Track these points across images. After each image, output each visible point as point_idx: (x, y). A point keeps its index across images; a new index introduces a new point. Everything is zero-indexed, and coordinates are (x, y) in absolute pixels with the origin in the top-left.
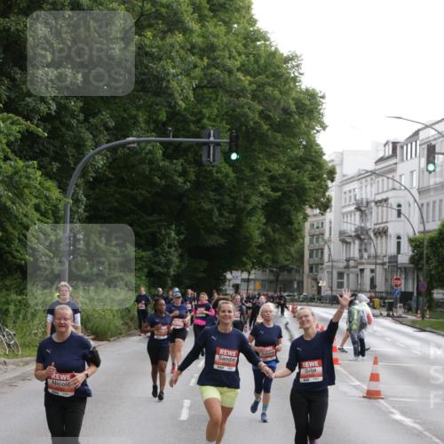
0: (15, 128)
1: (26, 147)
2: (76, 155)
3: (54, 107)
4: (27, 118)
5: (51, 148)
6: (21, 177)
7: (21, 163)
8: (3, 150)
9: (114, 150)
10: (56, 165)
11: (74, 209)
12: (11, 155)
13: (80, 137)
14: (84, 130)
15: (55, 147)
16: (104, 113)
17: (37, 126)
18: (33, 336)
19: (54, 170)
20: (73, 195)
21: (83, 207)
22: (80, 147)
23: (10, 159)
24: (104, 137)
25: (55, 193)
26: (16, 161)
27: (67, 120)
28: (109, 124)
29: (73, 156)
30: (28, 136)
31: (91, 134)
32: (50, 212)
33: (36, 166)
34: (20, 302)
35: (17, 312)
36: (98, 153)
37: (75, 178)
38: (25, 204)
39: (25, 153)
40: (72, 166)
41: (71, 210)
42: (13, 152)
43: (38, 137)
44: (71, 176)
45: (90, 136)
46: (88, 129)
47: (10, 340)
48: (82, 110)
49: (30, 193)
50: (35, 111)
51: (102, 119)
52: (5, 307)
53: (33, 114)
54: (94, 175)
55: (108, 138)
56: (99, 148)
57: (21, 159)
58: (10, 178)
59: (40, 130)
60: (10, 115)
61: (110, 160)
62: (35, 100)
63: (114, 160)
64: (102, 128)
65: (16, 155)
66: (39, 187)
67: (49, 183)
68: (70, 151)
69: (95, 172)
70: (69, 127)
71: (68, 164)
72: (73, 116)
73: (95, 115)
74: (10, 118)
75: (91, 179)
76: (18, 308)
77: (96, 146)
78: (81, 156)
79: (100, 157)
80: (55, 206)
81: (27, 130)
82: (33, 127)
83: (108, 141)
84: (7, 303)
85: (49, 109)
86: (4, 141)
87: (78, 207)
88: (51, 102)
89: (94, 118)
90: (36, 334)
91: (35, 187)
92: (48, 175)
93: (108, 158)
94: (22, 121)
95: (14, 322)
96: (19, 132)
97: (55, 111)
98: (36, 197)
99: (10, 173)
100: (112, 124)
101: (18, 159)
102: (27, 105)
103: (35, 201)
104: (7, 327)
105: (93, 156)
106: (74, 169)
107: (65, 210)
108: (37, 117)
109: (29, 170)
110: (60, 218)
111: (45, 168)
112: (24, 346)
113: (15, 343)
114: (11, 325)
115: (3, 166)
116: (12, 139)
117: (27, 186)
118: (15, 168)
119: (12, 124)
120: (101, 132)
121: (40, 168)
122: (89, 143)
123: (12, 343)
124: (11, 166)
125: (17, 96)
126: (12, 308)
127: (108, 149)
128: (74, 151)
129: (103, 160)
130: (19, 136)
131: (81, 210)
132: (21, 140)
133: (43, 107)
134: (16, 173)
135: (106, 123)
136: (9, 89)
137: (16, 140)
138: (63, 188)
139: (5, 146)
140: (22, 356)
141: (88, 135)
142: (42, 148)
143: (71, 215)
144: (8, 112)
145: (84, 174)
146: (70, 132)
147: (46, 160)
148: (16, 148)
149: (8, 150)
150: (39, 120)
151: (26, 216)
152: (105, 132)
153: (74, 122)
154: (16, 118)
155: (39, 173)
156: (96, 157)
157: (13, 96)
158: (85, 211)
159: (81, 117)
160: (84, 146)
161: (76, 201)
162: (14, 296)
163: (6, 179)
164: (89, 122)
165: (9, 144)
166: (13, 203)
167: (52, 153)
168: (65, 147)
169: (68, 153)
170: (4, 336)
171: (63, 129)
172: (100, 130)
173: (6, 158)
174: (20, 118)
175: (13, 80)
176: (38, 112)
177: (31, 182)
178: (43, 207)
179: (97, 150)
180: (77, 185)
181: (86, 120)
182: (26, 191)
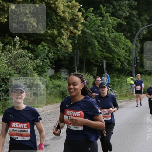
0: (115, 22)
1: (119, 28)
2: (136, 30)
3: (128, 14)
4: (119, 18)
5: (128, 28)
6: (117, 39)
7: (117, 34)
8: (111, 30)
9: (149, 28)
10: (129, 34)
11: (136, 49)
12: (114, 31)
13: (137, 24)
14: (138, 21)
15: (129, 28)
16: (145, 15)
17: (123, 21)
18: (123, 93)
19: (129, 36)
20: (135, 44)
21: (139, 48)
22: (137, 27)
23: (113, 33)
24: (145, 23)
25: (129, 44)
26: (116, 33)
27: (132, 18)
28: (147, 19)
29: (135, 30)
30: (120, 25)
31: (141, 22)
32: (128, 50)
33: (123, 34)
34: (118, 81)
35: (117, 85)
36: (144, 29)
37: (136, 38)
38: (119, 48)
39: (118, 30)
40: (135, 34)
41: (135, 49)
42: (115, 30)
43: (123, 24)
44: (134, 38)
45: (141, 23)
46: (140, 21)
47: (116, 94)
48: (138, 14)
49: (121, 44)
50: (122, 16)
51: (144, 17)
52: (113, 83)
53: (121, 17)
54: (142, 37)
55: (147, 24)
56: (144, 28)
57: (117, 32)
58: (114, 39)
59: (124, 22)
60: (113, 17)
61: (148, 31)
62: (121, 12)
63: (149, 31)
64: (145, 20)
65: (116, 31)
66: (123, 41)
67: (127, 40)
68: (134, 29)
69: (143, 36)
70: (133, 20)
71: (133, 33)
72: (135, 16)
73: (142, 16)
74: (113, 19)
75: (142, 38)
76: (118, 83)
77: (143, 27)
78: (138, 30)
79: (145, 30)
80: (130, 48)
81: (119, 23)
82: (121, 21)
83: (147, 25)
84: (114, 82)
85: (126, 15)
86: (111, 27)
87: (138, 48)
88: (127, 12)
89: (142, 17)
90: (124, 92)
91: (122, 42)
92: (127, 37)
93: (147, 31)
94: (117, 19)
95: (117, 88)
96: (116, 23)
97: (129, 16)
98: (123, 45)
99: (114, 37)
100: (148, 19)
101: (116, 32)
102: (119, 14)
103: (123, 47)
104: (114, 90)
105: (142, 30)
106: (135, 35)
107: (133, 49)
108: (122, 18)
109: (120, 36)
110: (131, 52)
111: (126, 35)
112: (120, 96)
113: (117, 95)
114: (116, 89)
115: (111, 35)
116: (114, 25)
117: (120, 42)
118: (115, 35)
119: (114, 20)
120: (144, 22)
121: (124, 35)
122: (140, 26)
123: (116, 95)
124: (114, 35)
125: (115, 11)
126: (116, 83)
127: (147, 28)
128: (135, 29)
129: (145, 31)
130: (117, 24)
131: (138, 49)
132: (117, 26)
133: (124, 14)
134: (116, 37)
135: (146, 18)
136: (112, 9)
137: (115, 26)
138: (132, 42)
139: (112, 28)
140: (120, 100)
141: (140, 23)
142: (124, 28)
143: (135, 51)
144: (112, 16)
145: (139, 36)
146: (133, 22)
147: (126, 32)
148: (115, 29)
149: (113, 29)
150: (123, 19)
151: (119, 52)
152: (146, 22)
153: (135, 19)
154: (115, 18)
155: (124, 37)
156: (143, 30)
157: (114, 11)
158: (140, 49)
159: (138, 17)
160: (139, 27)
161: (137, 46)
162: (116, 79)
163: (113, 40)
164: (140, 19)
165: (113, 27)
166: (115, 48)
167: (128, 30)
168: (132, 27)
169: (133, 29)
170: (113, 93)
171: (131, 22)
172: (144, 21)
173: (112, 32)
174: (116, 18)
175: (114, 5)
176: (123, 16)
177: (121, 40)
178: (125, 48)
179: (143, 28)
180: (137, 41)
181: (139, 18)
182: (120, 43)
